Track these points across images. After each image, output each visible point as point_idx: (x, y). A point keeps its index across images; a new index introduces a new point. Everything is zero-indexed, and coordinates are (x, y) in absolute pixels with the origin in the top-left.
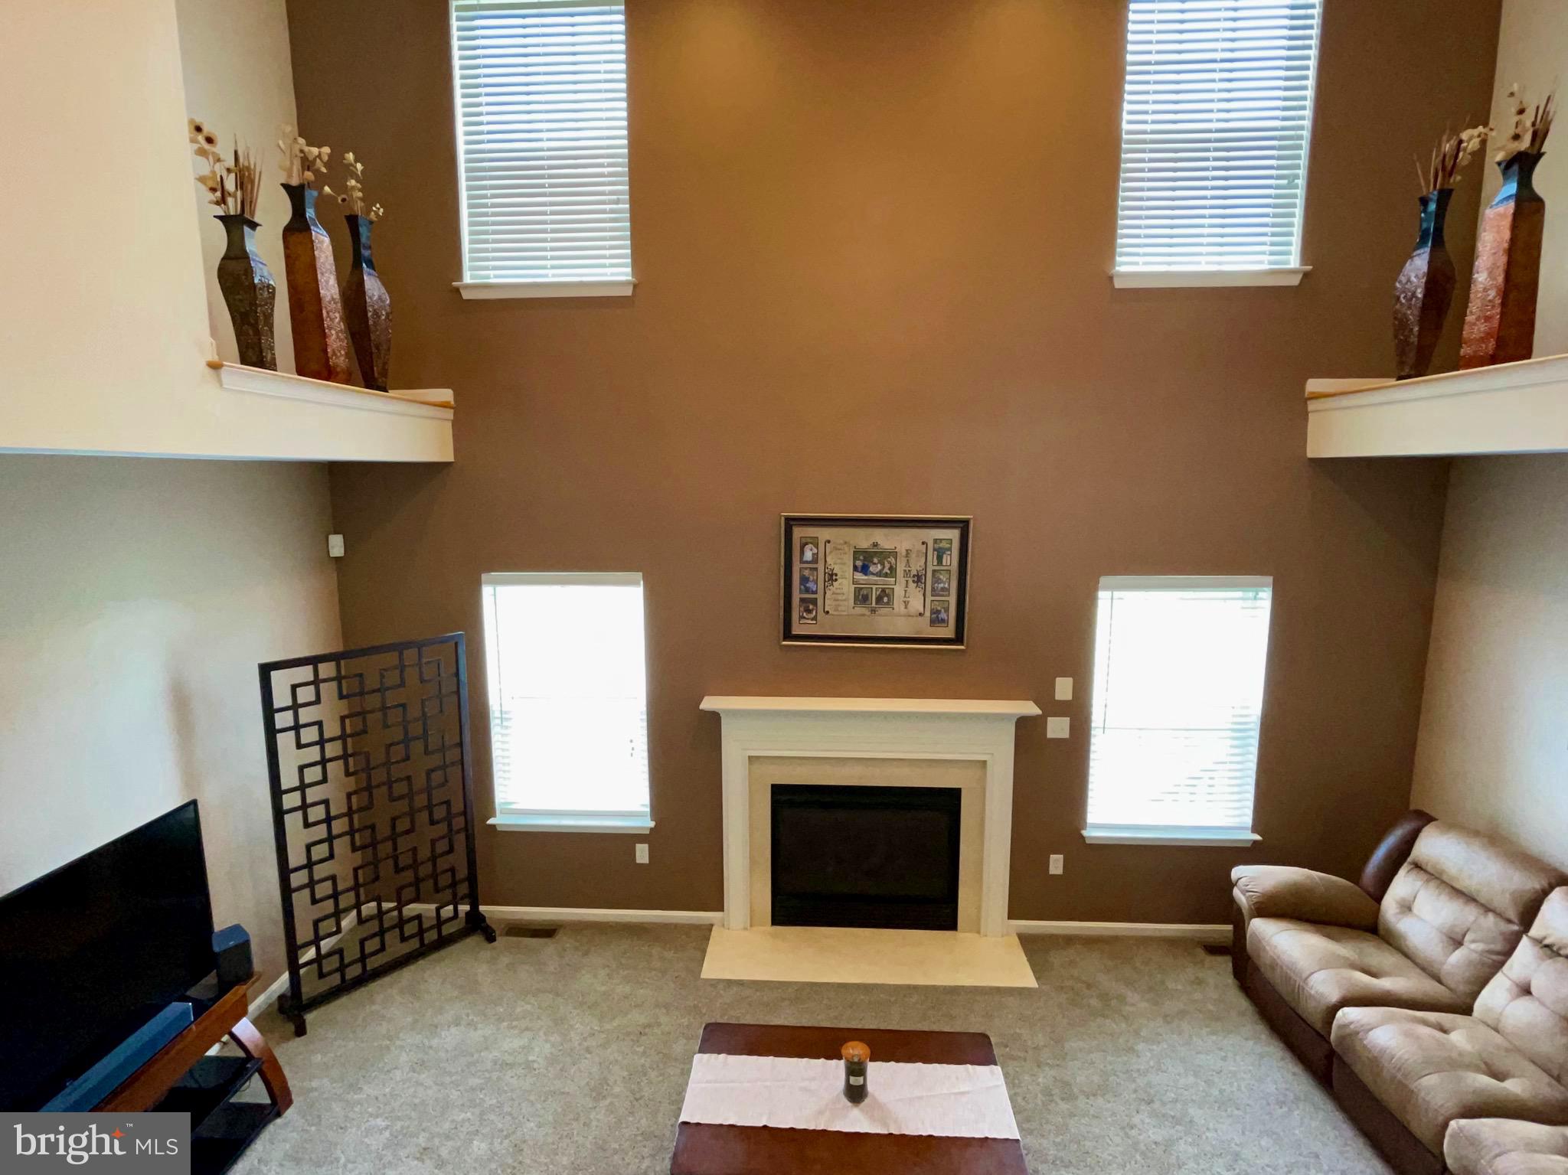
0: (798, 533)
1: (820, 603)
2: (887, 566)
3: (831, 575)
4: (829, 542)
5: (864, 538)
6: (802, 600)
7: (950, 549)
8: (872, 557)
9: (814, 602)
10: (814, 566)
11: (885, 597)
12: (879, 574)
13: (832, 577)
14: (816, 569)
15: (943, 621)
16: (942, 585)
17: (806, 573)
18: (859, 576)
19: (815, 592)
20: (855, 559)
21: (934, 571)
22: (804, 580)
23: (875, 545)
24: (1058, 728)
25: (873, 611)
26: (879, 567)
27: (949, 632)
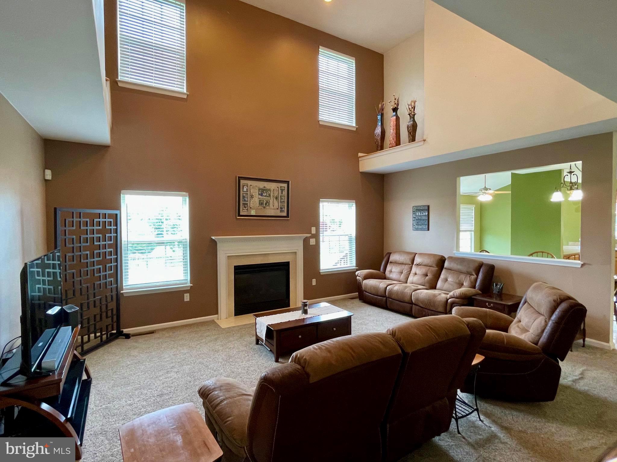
0: (242, 182)
1: (249, 204)
2: (268, 194)
3: (252, 196)
4: (251, 185)
5: (262, 184)
6: (244, 204)
7: (285, 190)
8: (264, 191)
9: (247, 204)
10: (247, 193)
11: (268, 203)
12: (265, 196)
13: (252, 197)
14: (247, 194)
15: (283, 211)
16: (282, 200)
17: (244, 195)
18: (260, 197)
19: (247, 201)
20: (259, 191)
21: (281, 196)
22: (244, 197)
23: (264, 187)
24: (313, 241)
25: (264, 207)
26: (266, 194)
27: (285, 214)
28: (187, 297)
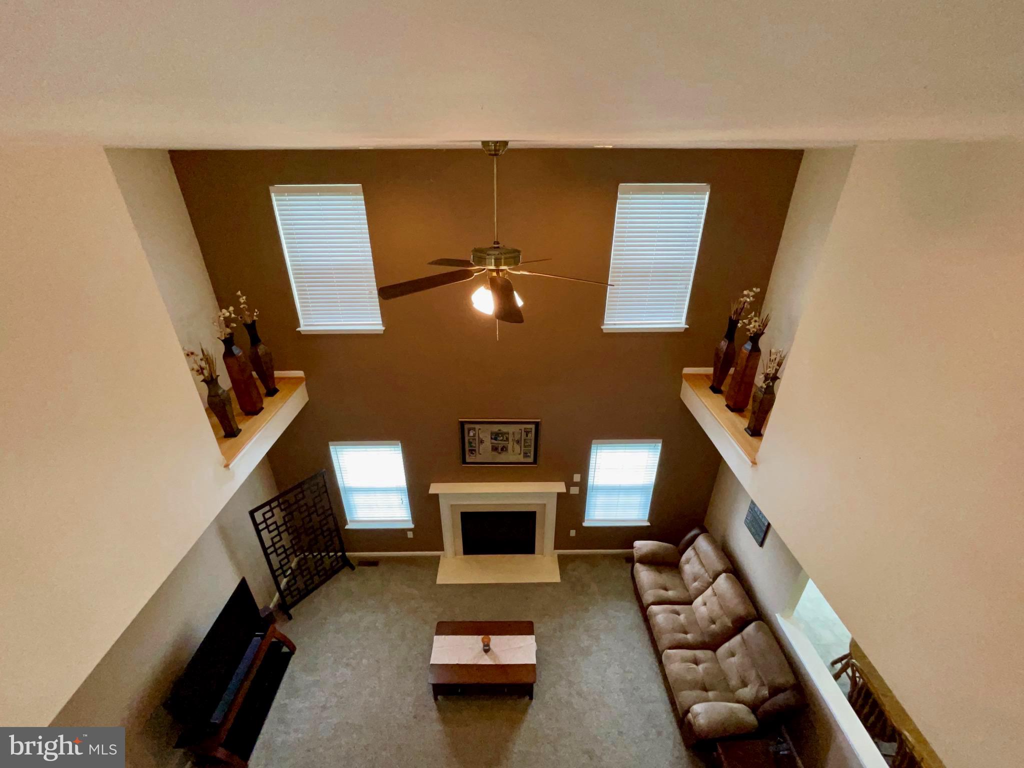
1: (477, 450)
2: (505, 437)
4: (480, 429)
5: (496, 428)
6: (470, 450)
7: (531, 432)
8: (499, 434)
9: (475, 450)
10: (474, 437)
11: (504, 448)
12: (501, 440)
13: (482, 442)
14: (475, 439)
15: (529, 456)
16: (528, 444)
17: (471, 440)
18: (493, 441)
19: (475, 447)
20: (491, 435)
21: (525, 440)
22: (470, 443)
23: (500, 430)
24: (575, 490)
25: (500, 453)
26: (501, 438)
27: (531, 460)
28: (410, 535)
